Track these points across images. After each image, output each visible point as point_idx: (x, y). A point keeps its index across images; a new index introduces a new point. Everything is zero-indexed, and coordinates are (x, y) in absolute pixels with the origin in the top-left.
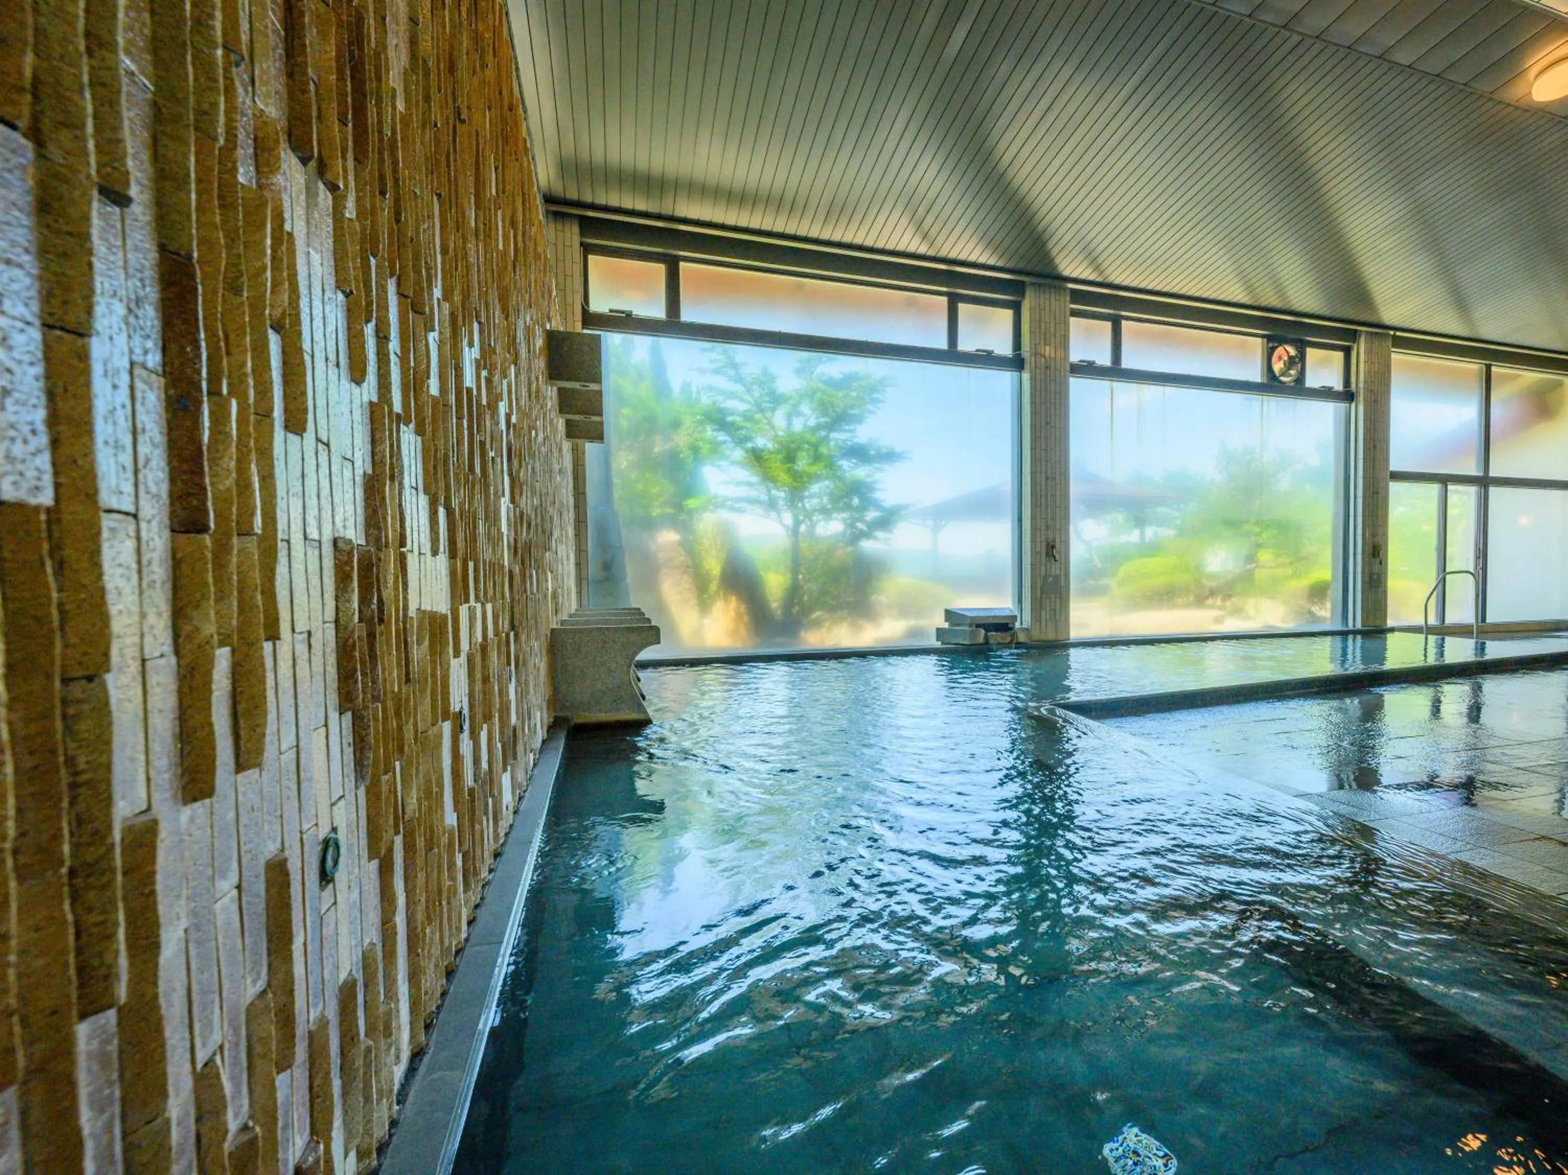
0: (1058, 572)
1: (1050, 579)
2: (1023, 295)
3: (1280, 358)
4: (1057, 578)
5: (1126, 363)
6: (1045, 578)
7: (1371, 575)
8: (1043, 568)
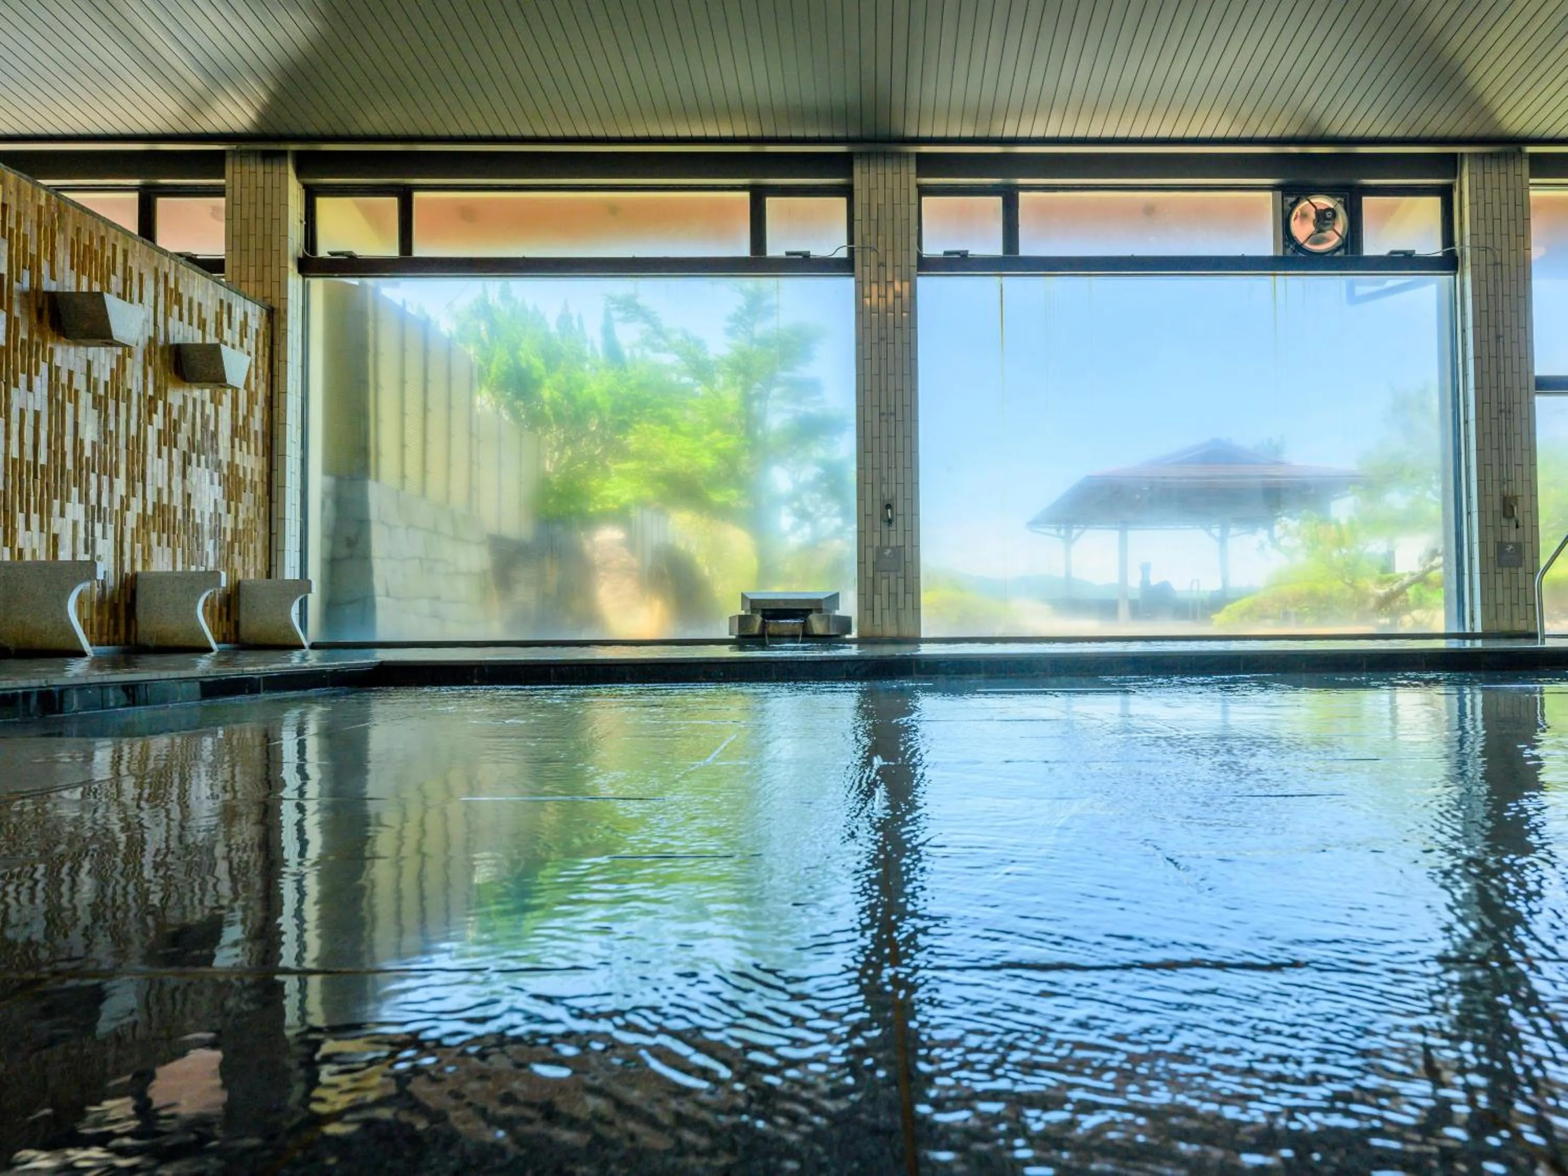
0: (900, 543)
1: (888, 552)
2: (850, 174)
3: (1304, 216)
4: (898, 551)
5: (1026, 249)
6: (880, 551)
7: (1501, 546)
8: (877, 536)
